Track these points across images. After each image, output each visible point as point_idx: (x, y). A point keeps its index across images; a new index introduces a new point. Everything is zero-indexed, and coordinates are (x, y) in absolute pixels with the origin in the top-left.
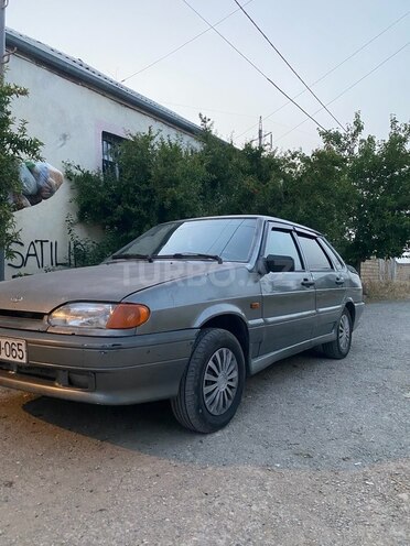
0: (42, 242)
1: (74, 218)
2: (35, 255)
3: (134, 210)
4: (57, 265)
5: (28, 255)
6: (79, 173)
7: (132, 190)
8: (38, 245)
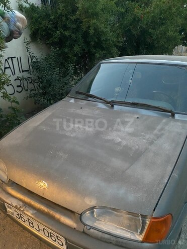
0: (12, 58)
1: (28, 39)
2: (9, 67)
3: (67, 34)
4: (23, 71)
5: (5, 68)
6: (28, 6)
7: (64, 19)
8: (10, 61)
